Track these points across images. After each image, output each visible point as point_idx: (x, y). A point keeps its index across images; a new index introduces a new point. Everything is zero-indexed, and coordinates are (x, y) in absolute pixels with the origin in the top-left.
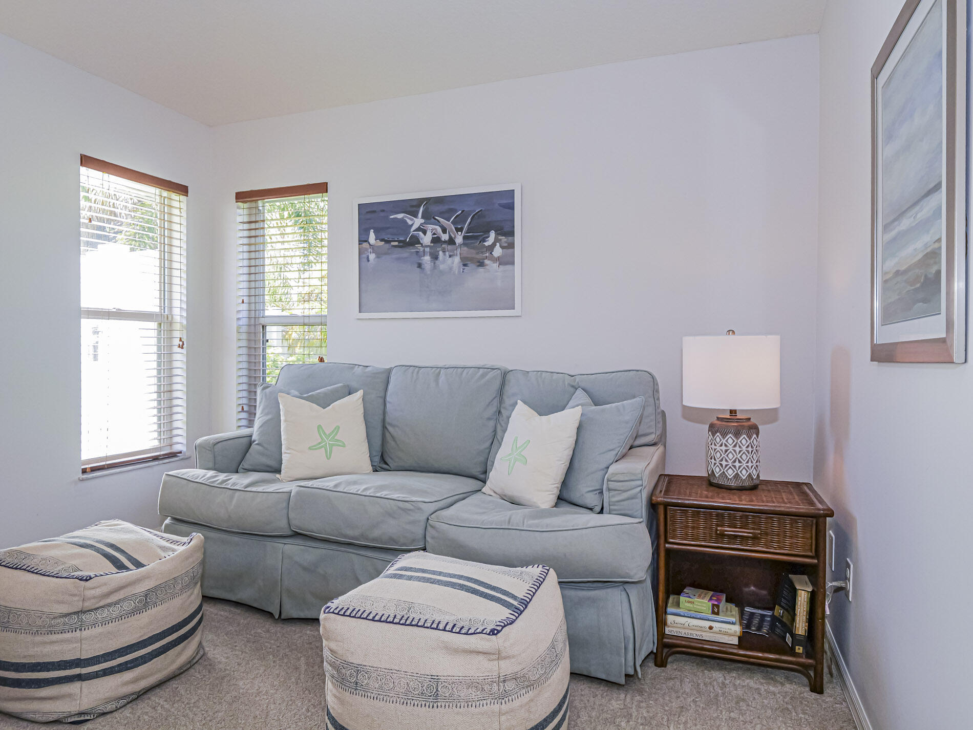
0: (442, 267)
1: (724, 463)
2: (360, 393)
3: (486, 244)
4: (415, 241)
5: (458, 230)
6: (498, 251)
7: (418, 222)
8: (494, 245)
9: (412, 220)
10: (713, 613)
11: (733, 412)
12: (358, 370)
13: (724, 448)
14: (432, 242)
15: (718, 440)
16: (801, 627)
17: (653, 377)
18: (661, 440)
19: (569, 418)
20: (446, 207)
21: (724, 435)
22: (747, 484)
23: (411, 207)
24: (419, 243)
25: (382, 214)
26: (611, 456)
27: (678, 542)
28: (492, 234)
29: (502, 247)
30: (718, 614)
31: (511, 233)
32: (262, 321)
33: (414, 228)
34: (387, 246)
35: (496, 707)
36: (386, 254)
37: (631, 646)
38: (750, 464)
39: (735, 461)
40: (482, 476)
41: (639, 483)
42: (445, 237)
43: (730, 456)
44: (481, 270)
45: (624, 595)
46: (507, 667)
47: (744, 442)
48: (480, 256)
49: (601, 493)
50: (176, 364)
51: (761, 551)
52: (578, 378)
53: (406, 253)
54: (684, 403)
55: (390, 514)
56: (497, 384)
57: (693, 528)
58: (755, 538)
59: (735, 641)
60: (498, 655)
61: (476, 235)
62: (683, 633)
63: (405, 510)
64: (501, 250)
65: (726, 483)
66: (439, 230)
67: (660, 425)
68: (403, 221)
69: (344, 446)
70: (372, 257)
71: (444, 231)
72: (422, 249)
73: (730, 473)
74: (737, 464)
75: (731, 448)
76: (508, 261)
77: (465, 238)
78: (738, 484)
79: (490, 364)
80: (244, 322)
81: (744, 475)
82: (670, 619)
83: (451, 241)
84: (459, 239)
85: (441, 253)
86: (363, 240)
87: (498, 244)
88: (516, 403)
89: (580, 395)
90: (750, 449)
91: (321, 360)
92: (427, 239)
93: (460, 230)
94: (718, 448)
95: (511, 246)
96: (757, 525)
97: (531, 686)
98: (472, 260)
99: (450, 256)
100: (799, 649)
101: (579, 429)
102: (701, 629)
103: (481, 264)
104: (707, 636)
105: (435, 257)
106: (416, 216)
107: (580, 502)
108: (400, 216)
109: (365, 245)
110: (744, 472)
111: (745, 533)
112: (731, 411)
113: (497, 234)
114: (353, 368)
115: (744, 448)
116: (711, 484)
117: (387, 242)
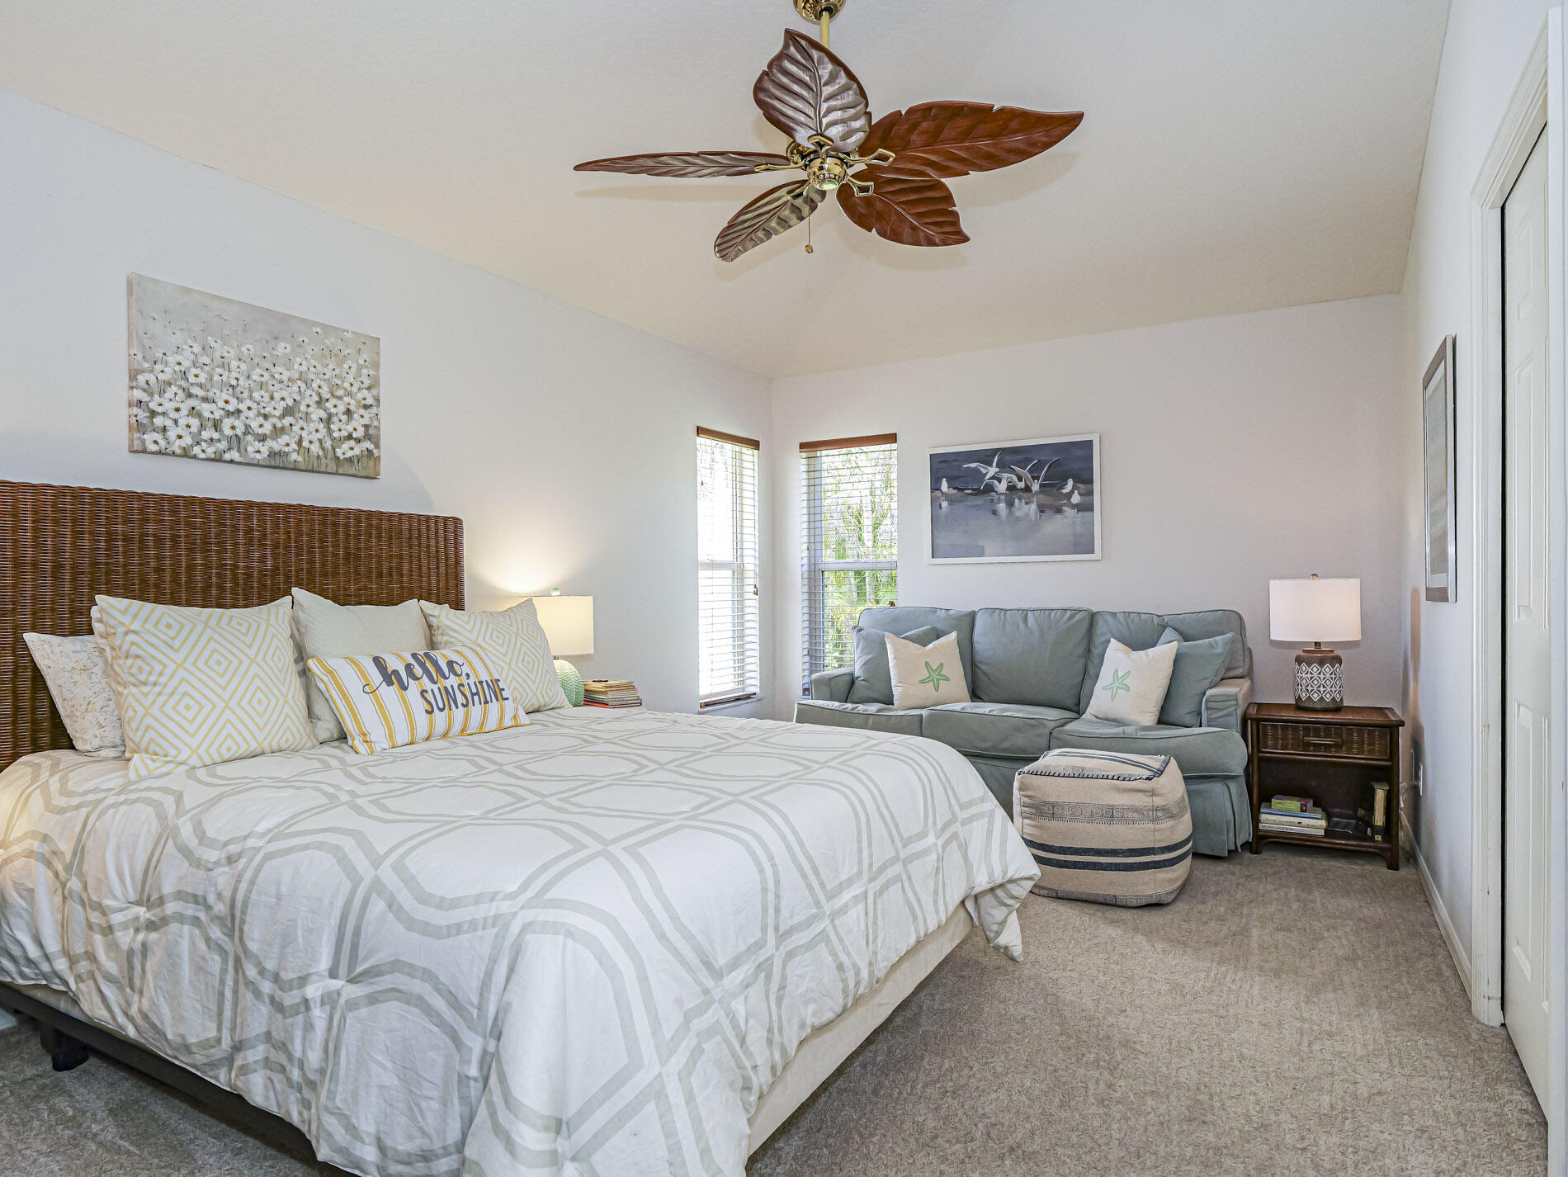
0: (1018, 514)
1: (1310, 688)
2: (954, 635)
3: (1064, 491)
4: (990, 489)
5: (1034, 478)
6: (1076, 498)
7: (993, 470)
8: (1072, 492)
9: (986, 468)
10: (1302, 811)
11: (1317, 644)
12: (942, 614)
13: (1309, 675)
14: (1007, 490)
15: (1304, 668)
16: (1379, 819)
17: (1240, 617)
18: (1249, 674)
19: (1165, 651)
20: (1021, 457)
21: (1309, 664)
22: (1331, 706)
23: (985, 457)
24: (994, 491)
25: (955, 463)
26: (1207, 683)
27: (1272, 751)
28: (1070, 482)
29: (1080, 494)
30: (1305, 811)
31: (1090, 481)
32: (822, 567)
33: (987, 477)
34: (960, 494)
35: (1151, 826)
36: (960, 501)
37: (1232, 826)
38: (1333, 689)
39: (1319, 687)
40: (1076, 708)
41: (1234, 702)
42: (1021, 485)
43: (1316, 682)
44: (1059, 516)
45: (1225, 787)
46: (1158, 801)
47: (1327, 670)
48: (1057, 503)
49: (1200, 714)
50: (747, 610)
51: (1343, 757)
52: (1166, 619)
53: (979, 501)
54: (1272, 638)
55: (1018, 729)
56: (1086, 624)
57: (1282, 739)
58: (1338, 746)
59: (1322, 833)
60: (1153, 793)
61: (1052, 484)
62: (1275, 827)
63: (1032, 726)
64: (1079, 497)
65: (1311, 705)
66: (1015, 478)
67: (1247, 660)
68: (976, 470)
69: (948, 680)
70: (945, 504)
71: (1020, 479)
72: (997, 497)
73: (1316, 697)
74: (1322, 689)
75: (1315, 676)
76: (1086, 507)
77: (1041, 486)
78: (1324, 706)
79: (1075, 606)
80: (805, 568)
81: (1328, 698)
82: (1263, 817)
83: (1028, 489)
84: (1035, 487)
85: (1017, 501)
86: (935, 487)
87: (1076, 492)
88: (1109, 641)
89: (1169, 633)
90: (1333, 676)
91: (892, 604)
92: (1002, 487)
93: (1038, 478)
94: (1304, 676)
95: (1091, 493)
96: (1339, 735)
97: (1172, 817)
98: (1049, 507)
99: (1026, 503)
100: (1378, 838)
101: (1176, 661)
102: (1291, 824)
103: (1059, 511)
104: (1296, 829)
105: (1010, 504)
106: (991, 465)
107: (1178, 722)
108: (973, 465)
109: (938, 493)
110: (1328, 696)
111: (1328, 741)
112: (1316, 643)
113: (1075, 482)
114: (936, 612)
115: (1328, 675)
116: (1299, 706)
117: (960, 490)
